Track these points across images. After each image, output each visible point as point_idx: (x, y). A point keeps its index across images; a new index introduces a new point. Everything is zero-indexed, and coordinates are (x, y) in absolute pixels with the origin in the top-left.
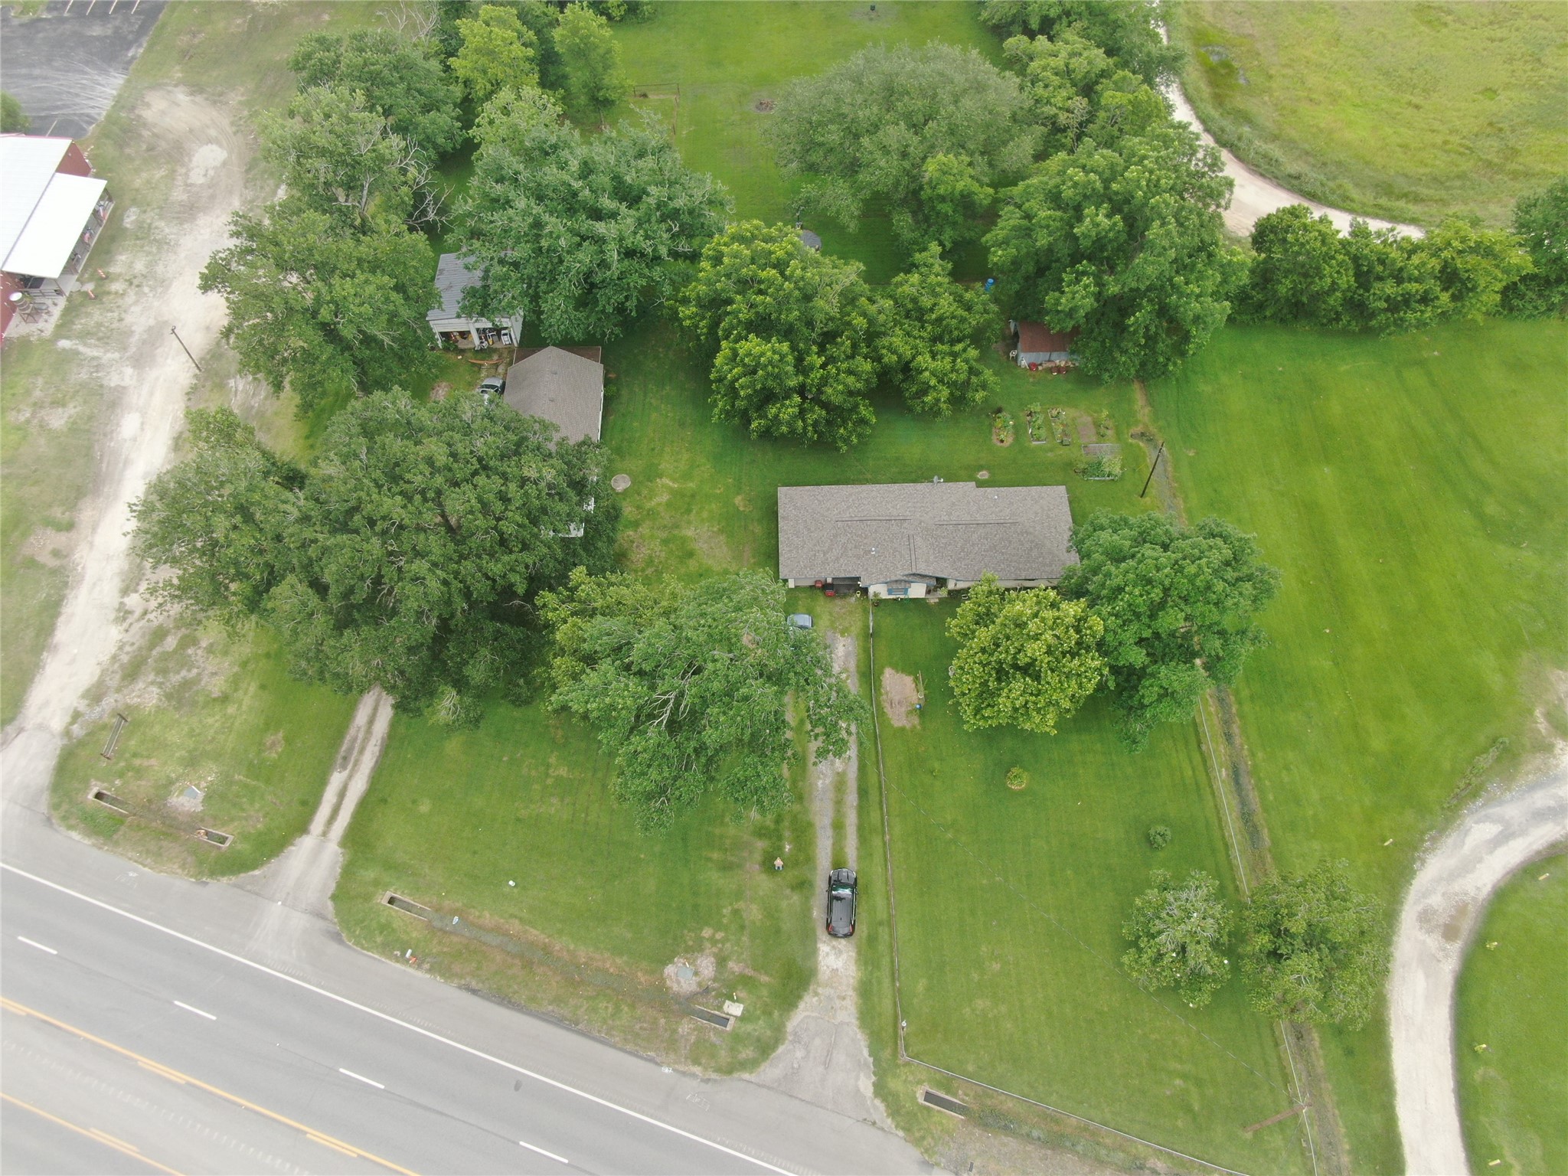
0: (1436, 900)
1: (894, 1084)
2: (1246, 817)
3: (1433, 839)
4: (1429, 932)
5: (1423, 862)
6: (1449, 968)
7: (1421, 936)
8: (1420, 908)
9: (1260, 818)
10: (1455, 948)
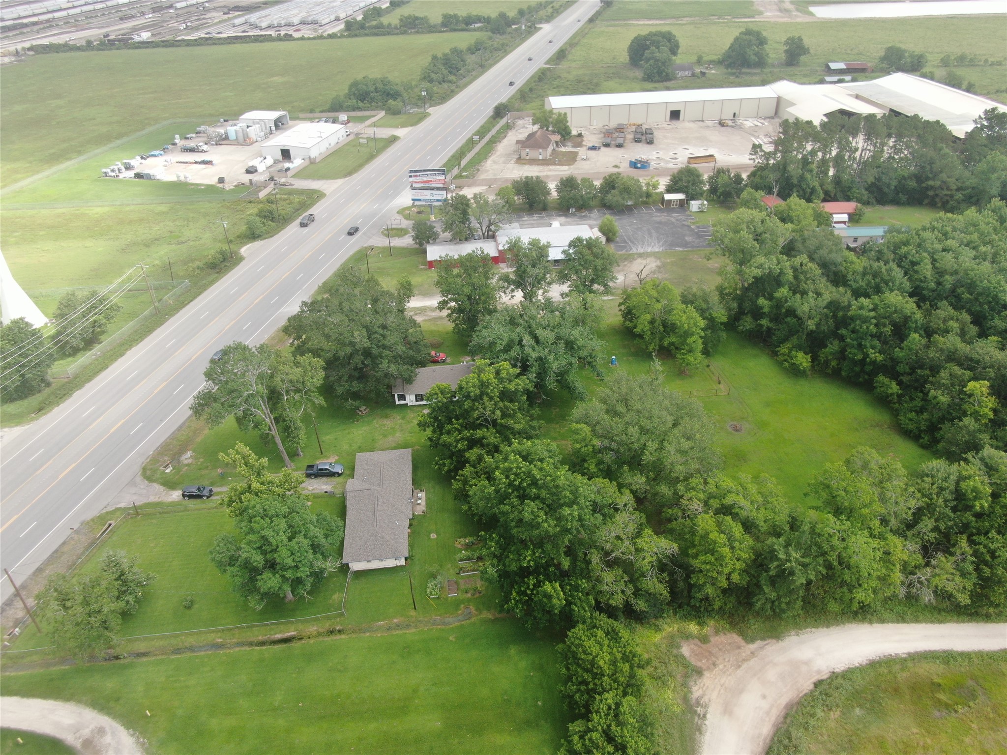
0: (108, 739)
1: (118, 513)
2: (191, 649)
3: (143, 744)
4: (92, 731)
5: (132, 735)
6: (69, 738)
7: (92, 727)
8: (107, 729)
9: (188, 655)
10: (78, 744)
